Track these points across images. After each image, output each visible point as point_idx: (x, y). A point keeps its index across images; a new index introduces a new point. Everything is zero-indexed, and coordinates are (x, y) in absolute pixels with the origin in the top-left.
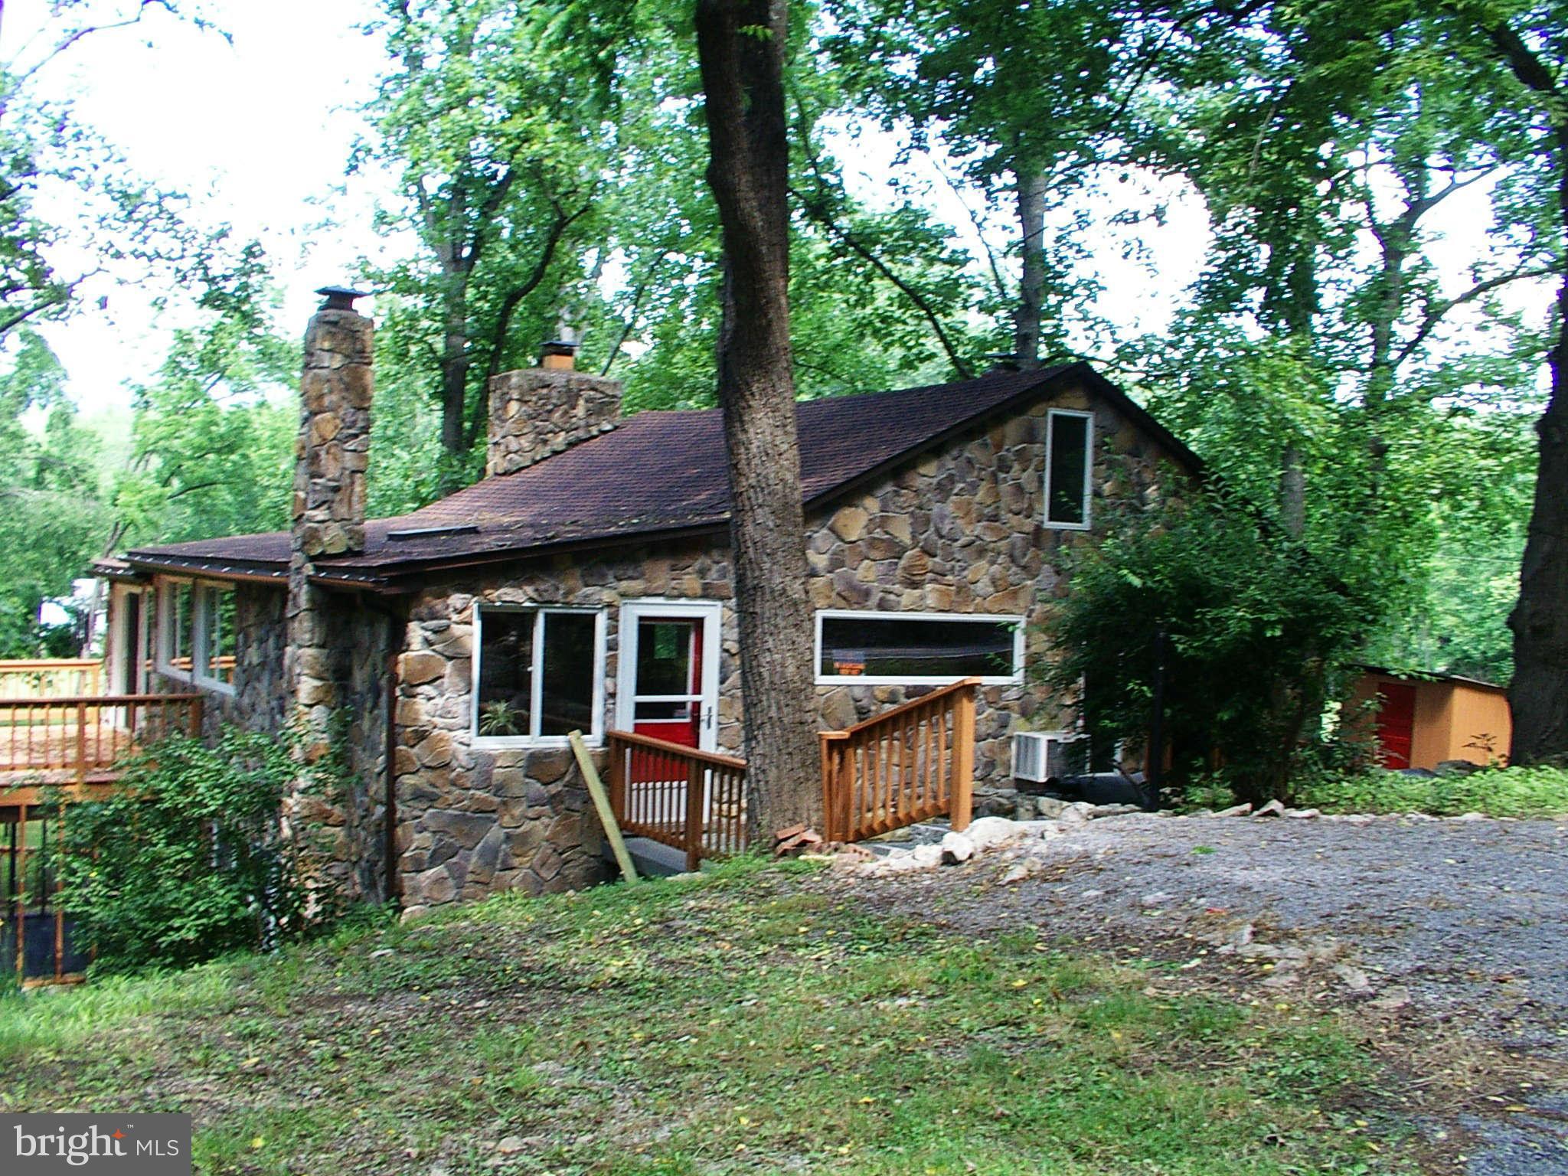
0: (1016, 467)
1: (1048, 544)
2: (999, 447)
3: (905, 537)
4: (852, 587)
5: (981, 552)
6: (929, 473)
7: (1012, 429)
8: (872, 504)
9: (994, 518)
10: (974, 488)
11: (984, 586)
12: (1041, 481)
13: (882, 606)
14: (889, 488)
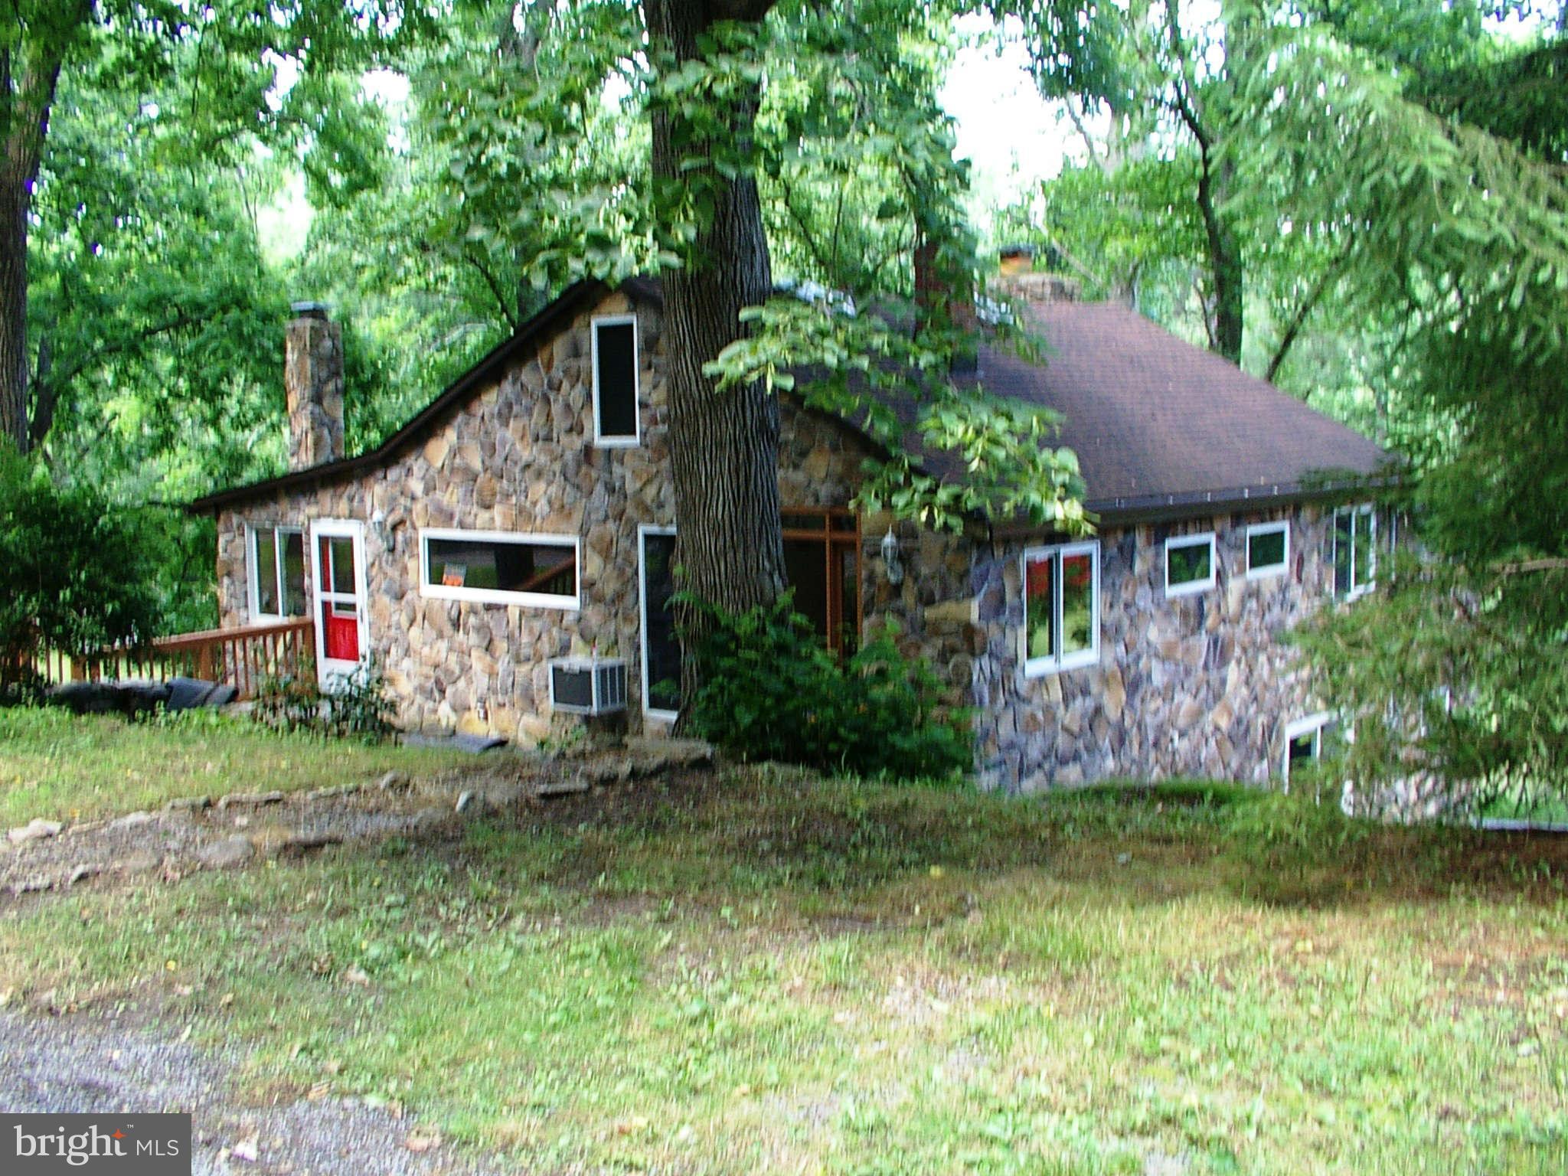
0: (566, 385)
1: (599, 460)
2: (549, 366)
3: (477, 464)
4: (440, 510)
5: (539, 475)
6: (490, 401)
7: (559, 347)
8: (451, 435)
9: (548, 439)
10: (529, 411)
11: (542, 507)
12: (589, 396)
13: (462, 526)
14: (461, 418)
